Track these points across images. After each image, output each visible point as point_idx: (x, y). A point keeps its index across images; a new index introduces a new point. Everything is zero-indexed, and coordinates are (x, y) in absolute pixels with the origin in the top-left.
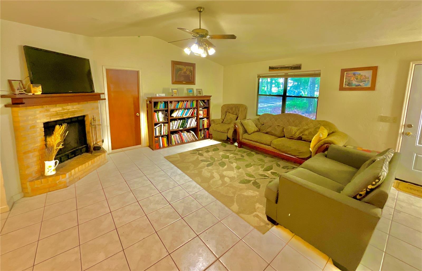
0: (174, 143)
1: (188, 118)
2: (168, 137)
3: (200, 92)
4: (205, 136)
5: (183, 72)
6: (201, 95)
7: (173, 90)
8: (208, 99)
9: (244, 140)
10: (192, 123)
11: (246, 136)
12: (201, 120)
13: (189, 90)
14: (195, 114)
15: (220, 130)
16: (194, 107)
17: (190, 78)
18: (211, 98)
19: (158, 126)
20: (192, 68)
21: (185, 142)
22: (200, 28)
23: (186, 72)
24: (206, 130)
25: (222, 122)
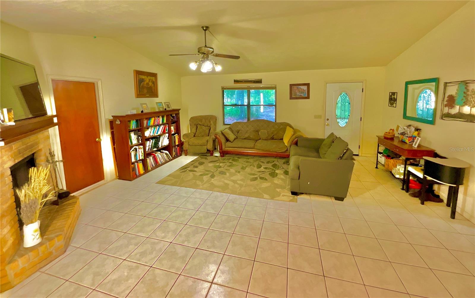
0: (150, 168)
1: (160, 136)
2: (144, 162)
3: (168, 105)
4: (177, 154)
5: (145, 83)
6: (170, 109)
7: (143, 105)
8: (177, 112)
9: (227, 148)
10: (165, 141)
11: (228, 144)
12: (173, 136)
13: (158, 104)
14: (167, 130)
15: (198, 144)
16: (165, 122)
17: (153, 91)
18: (180, 111)
19: (133, 151)
20: (153, 78)
21: (160, 163)
22: (206, 46)
23: (148, 83)
24: (177, 147)
25: (194, 136)
